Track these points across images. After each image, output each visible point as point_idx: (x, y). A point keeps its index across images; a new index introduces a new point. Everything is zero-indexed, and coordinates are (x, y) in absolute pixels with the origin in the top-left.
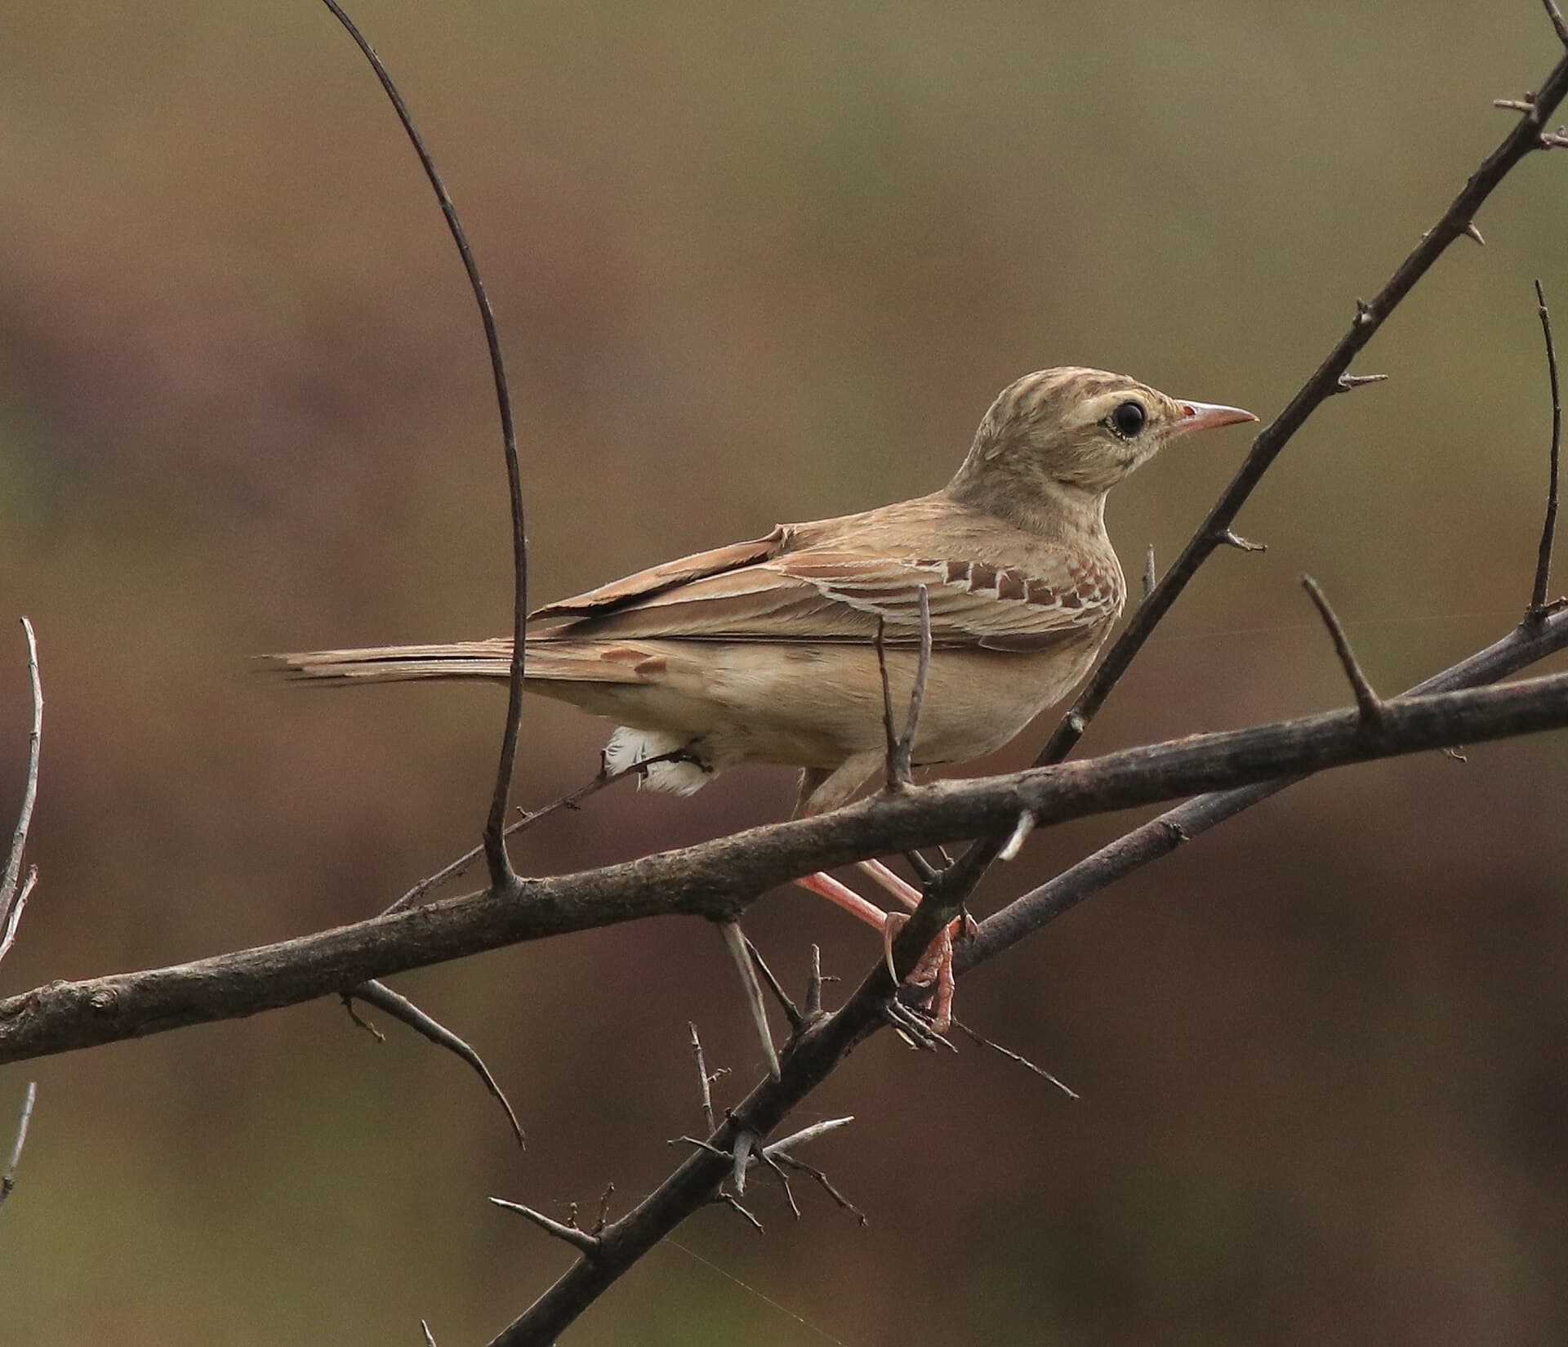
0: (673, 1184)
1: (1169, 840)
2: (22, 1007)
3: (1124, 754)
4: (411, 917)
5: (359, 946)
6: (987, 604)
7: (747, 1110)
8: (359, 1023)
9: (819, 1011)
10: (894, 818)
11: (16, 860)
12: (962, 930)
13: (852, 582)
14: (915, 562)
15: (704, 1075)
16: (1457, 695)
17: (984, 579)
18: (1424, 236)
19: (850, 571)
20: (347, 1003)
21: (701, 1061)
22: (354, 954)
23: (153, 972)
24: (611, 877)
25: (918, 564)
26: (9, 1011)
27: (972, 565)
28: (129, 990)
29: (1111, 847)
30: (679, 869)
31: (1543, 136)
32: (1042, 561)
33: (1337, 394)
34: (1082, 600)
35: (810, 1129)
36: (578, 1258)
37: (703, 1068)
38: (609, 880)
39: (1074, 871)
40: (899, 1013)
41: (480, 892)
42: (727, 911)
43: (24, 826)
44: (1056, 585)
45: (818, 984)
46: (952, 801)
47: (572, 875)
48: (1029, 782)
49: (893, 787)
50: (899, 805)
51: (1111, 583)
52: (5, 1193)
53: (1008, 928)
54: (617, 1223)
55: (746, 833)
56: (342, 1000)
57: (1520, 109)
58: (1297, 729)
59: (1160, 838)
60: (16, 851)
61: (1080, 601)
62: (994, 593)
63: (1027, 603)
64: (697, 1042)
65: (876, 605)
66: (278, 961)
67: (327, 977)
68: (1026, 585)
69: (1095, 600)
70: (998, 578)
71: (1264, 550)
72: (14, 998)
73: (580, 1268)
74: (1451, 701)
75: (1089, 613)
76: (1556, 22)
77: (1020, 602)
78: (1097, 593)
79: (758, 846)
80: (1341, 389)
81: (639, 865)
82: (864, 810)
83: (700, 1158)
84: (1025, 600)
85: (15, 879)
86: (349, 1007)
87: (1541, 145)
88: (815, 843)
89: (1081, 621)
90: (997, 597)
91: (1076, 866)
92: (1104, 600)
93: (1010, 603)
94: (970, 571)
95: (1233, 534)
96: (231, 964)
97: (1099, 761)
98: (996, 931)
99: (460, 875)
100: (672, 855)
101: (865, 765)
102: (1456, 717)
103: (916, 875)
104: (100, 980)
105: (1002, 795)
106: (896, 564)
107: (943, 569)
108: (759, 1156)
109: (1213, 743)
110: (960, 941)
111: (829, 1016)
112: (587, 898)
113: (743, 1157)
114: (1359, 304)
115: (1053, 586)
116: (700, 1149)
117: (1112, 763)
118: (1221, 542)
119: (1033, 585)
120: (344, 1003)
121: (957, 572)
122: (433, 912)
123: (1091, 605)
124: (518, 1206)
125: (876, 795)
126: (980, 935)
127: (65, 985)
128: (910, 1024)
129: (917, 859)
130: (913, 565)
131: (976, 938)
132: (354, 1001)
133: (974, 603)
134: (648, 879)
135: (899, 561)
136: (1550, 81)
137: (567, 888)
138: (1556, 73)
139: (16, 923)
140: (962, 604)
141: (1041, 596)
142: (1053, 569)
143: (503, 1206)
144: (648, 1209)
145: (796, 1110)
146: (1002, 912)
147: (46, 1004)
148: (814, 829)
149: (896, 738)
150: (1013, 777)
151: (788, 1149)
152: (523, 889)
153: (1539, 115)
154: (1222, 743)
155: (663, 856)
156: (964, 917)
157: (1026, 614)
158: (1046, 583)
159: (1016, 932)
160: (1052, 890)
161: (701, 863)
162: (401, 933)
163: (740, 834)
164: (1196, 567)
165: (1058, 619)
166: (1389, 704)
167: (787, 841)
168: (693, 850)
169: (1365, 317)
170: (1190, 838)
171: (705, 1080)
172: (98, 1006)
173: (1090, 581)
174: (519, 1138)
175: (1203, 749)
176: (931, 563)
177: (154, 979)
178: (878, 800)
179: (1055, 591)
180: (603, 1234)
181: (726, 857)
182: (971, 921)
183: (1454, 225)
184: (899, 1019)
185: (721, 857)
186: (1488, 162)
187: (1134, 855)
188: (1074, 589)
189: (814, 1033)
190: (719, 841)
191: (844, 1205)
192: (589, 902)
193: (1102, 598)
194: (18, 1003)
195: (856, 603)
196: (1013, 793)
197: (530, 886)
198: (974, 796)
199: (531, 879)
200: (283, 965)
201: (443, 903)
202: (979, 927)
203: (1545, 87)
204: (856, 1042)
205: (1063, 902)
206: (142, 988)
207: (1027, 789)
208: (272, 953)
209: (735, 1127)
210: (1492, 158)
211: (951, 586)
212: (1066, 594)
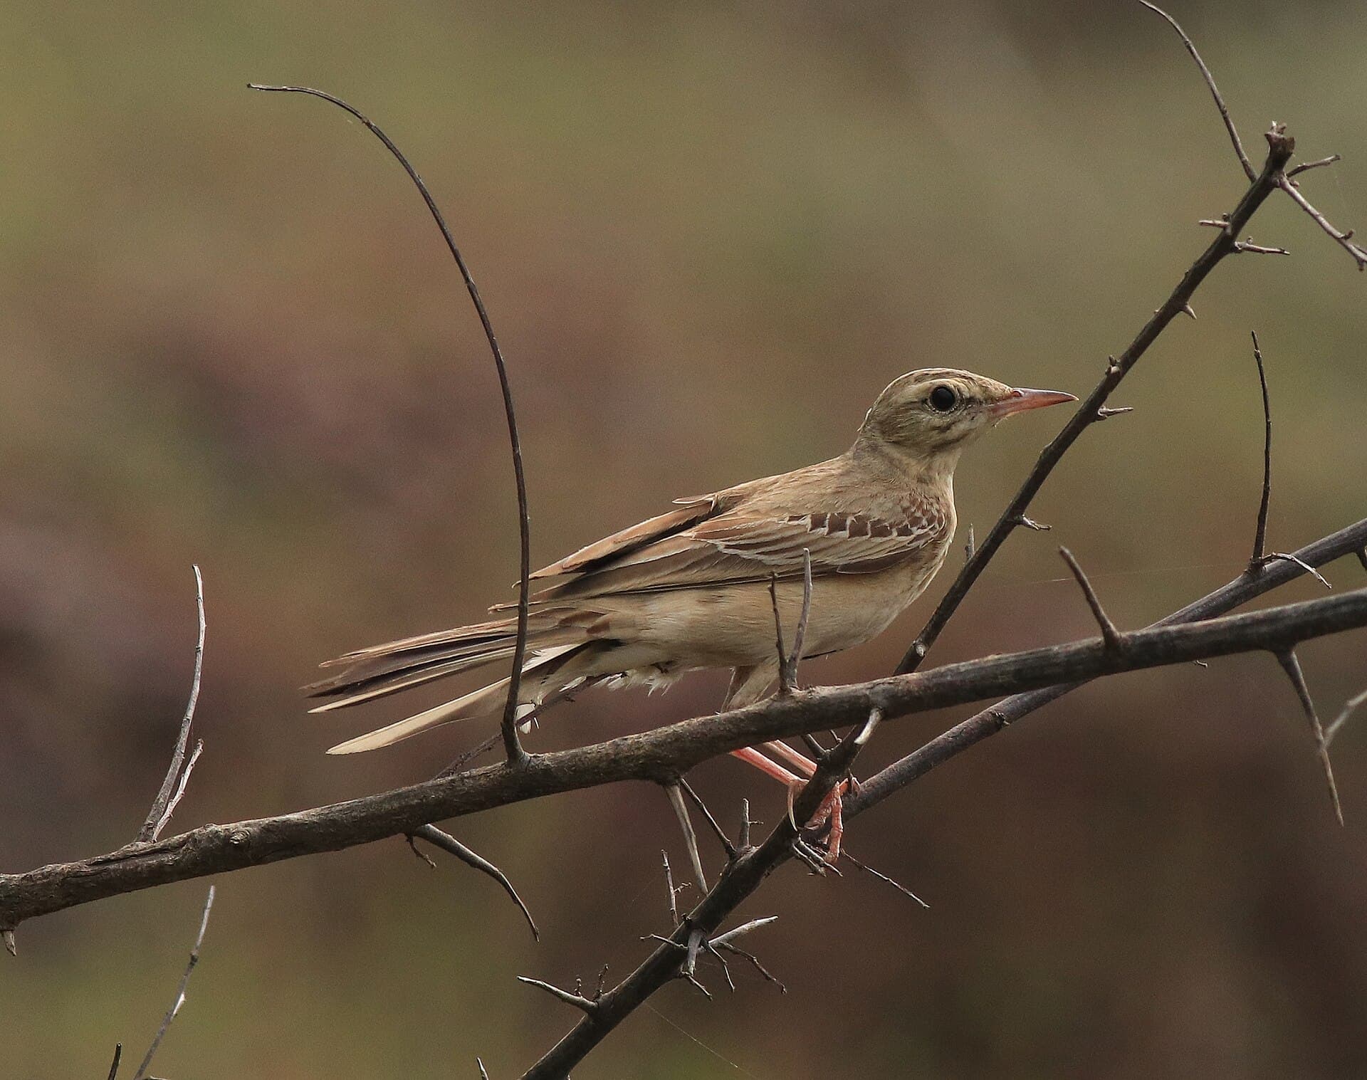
0: (647, 966)
1: (996, 724)
2: (184, 842)
3: (943, 669)
4: (453, 781)
5: (416, 801)
6: (841, 542)
7: (697, 915)
8: (418, 854)
9: (748, 846)
10: (785, 713)
11: (183, 739)
12: (849, 789)
13: (741, 539)
14: (788, 518)
15: (671, 888)
16: (1172, 628)
17: (837, 525)
18: (1155, 312)
19: (740, 532)
20: (410, 840)
21: (670, 879)
22: (411, 806)
23: (275, 819)
24: (590, 753)
25: (789, 520)
26: (176, 845)
27: (829, 515)
28: (258, 831)
29: (954, 729)
30: (637, 748)
31: (1236, 244)
32: (881, 505)
33: (1097, 422)
34: (912, 529)
35: (746, 925)
36: (584, 1017)
37: (670, 883)
38: (588, 756)
39: (928, 746)
40: (802, 849)
41: (500, 764)
42: (671, 777)
43: (190, 714)
44: (892, 520)
45: (747, 827)
46: (825, 700)
47: (563, 752)
48: (877, 688)
49: (784, 691)
50: (788, 704)
51: (936, 513)
52: (192, 964)
53: (882, 787)
54: (610, 993)
55: (683, 723)
56: (406, 838)
57: (1219, 226)
58: (1061, 653)
59: (989, 722)
60: (184, 732)
61: (911, 530)
62: (846, 534)
63: (871, 537)
64: (667, 864)
65: (759, 553)
66: (360, 811)
67: (394, 823)
68: (869, 525)
69: (923, 527)
70: (848, 522)
71: (1049, 529)
72: (179, 836)
73: (584, 1024)
74: (1168, 633)
75: (918, 538)
76: (1244, 164)
77: (864, 538)
78: (924, 522)
79: (691, 733)
80: (1100, 418)
81: (609, 745)
82: (764, 708)
83: (665, 950)
84: (869, 536)
85: (183, 752)
86: (412, 844)
87: (1235, 250)
88: (730, 731)
89: (914, 544)
90: (848, 536)
91: (930, 743)
92: (930, 527)
93: (858, 539)
94: (827, 520)
95: (1027, 518)
96: (328, 813)
97: (926, 675)
98: (874, 789)
99: (490, 749)
100: (632, 738)
101: (766, 675)
102: (1171, 644)
103: (813, 753)
104: (238, 824)
105: (859, 698)
106: (774, 522)
107: (807, 521)
108: (706, 948)
109: (1003, 662)
110: (848, 796)
111: (754, 850)
112: (574, 768)
113: (694, 948)
114: (1110, 359)
115: (890, 521)
116: (665, 943)
117: (934, 676)
118: (1019, 524)
119: (874, 524)
120: (407, 840)
121: (818, 522)
122: (468, 778)
123: (921, 532)
124: (538, 982)
125: (772, 697)
126: (862, 792)
127: (214, 827)
128: (808, 856)
129: (811, 741)
130: (786, 522)
131: (858, 794)
132: (415, 838)
133: (831, 543)
134: (615, 755)
135: (775, 519)
136: (1240, 206)
137: (560, 761)
138: (1245, 199)
139: (186, 781)
140: (823, 544)
141: (880, 531)
142: (890, 510)
143: (527, 982)
144: (631, 983)
145: (732, 914)
146: (877, 775)
147: (200, 841)
148: (729, 720)
149: (786, 657)
150: (867, 684)
151: (729, 940)
152: (530, 761)
153: (1232, 230)
154: (1010, 662)
155: (626, 739)
156: (850, 780)
157: (870, 545)
158: (884, 521)
159: (888, 789)
160: (912, 760)
161: (652, 744)
162: (445, 792)
163: (680, 724)
164: (1002, 541)
165: (894, 546)
166: (1125, 635)
167: (710, 729)
168: (646, 735)
169: (1114, 369)
170: (1011, 723)
171: (672, 891)
172: (236, 843)
173: (919, 514)
174: (535, 933)
175: (997, 666)
176: (798, 518)
177: (275, 823)
178: (774, 700)
179: (891, 526)
180: (600, 1000)
181: (669, 740)
182: (856, 782)
183: (1176, 305)
184: (800, 853)
185: (666, 739)
186: (1199, 261)
187: (971, 734)
188: (906, 522)
189: (743, 862)
190: (664, 729)
191: (770, 979)
192: (574, 771)
193: (929, 525)
194: (181, 840)
195: (745, 554)
196: (865, 695)
197: (535, 760)
198: (840, 698)
199: (535, 754)
200: (364, 814)
201: (474, 772)
202: (861, 787)
203: (1238, 209)
204: (773, 867)
205: (922, 767)
206: (267, 829)
207: (877, 693)
208: (356, 805)
209: (690, 926)
210: (1201, 259)
211: (813, 533)
212: (900, 527)
